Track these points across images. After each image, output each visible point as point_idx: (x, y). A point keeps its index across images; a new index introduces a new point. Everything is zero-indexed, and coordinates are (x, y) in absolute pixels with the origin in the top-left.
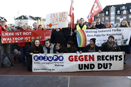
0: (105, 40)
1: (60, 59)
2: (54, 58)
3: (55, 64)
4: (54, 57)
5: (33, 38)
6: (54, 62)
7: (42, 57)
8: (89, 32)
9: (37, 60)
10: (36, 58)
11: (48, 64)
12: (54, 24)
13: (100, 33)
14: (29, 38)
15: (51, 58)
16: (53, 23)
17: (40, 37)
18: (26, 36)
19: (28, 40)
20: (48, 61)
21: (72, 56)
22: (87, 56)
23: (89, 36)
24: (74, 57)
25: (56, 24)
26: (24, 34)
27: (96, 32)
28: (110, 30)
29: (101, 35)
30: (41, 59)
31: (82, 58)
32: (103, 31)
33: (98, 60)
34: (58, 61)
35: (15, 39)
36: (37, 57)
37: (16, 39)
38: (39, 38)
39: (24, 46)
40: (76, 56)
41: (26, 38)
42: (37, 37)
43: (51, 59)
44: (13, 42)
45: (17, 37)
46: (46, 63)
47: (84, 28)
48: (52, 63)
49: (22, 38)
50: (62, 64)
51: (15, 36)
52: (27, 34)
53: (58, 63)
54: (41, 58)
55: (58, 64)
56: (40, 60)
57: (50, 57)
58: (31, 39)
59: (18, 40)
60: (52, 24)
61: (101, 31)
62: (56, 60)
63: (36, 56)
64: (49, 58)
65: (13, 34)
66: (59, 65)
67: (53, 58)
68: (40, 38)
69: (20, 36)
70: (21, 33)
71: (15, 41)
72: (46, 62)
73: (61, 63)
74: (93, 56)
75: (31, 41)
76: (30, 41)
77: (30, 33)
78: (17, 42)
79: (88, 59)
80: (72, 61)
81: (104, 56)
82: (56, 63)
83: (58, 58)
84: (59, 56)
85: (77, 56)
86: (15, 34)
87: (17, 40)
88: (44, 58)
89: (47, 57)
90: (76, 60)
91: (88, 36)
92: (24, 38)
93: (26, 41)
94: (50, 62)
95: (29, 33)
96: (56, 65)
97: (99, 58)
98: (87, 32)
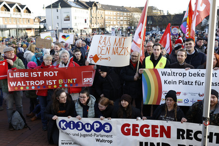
0: (201, 94)
1: (106, 129)
2: (95, 127)
3: (97, 138)
4: (95, 124)
5: (61, 81)
6: (95, 134)
7: (73, 122)
8: (169, 75)
9: (65, 128)
10: (63, 125)
11: (84, 137)
12: (103, 57)
13: (193, 79)
14: (54, 81)
15: (89, 126)
16: (100, 55)
17: (75, 79)
18: (48, 78)
19: (53, 85)
20: (83, 132)
21: (128, 125)
22: (157, 127)
23: (167, 82)
24: (131, 127)
25: (107, 59)
26: (46, 74)
27: (184, 75)
28: (215, 74)
29: (194, 83)
30: (72, 128)
31: (146, 131)
32: (198, 75)
33: (178, 138)
34: (102, 132)
35: (29, 83)
36: (65, 123)
37: (32, 83)
38: (71, 82)
39: (45, 95)
40: (135, 126)
41: (49, 82)
42: (69, 80)
43: (89, 129)
44: (28, 88)
45: (34, 79)
46: (81, 135)
47: (161, 64)
48: (91, 135)
49: (42, 82)
50: (109, 139)
51: (30, 79)
52: (51, 74)
53: (102, 136)
54: (72, 125)
55: (101, 139)
56: (70, 128)
57: (88, 124)
58: (57, 83)
59: (35, 86)
60: (99, 57)
61: (194, 75)
62: (98, 130)
63: (63, 121)
64: (86, 126)
65: (26, 75)
66: (103, 141)
67: (92, 127)
68: (73, 81)
69: (38, 78)
70: (39, 73)
71: (30, 86)
72: (80, 132)
73: (107, 136)
74: (169, 128)
75: (57, 87)
76: (55, 86)
77: (56, 72)
78: (33, 88)
79: (159, 133)
80: (128, 134)
81: (192, 131)
82: (97, 136)
83: (102, 127)
84: (103, 122)
85: (137, 126)
86: (29, 75)
87: (33, 85)
88: (76, 126)
89: (82, 124)
90: (135, 134)
91: (165, 82)
92: (45, 82)
93: (50, 87)
94: (88, 133)
95: (54, 73)
96: (98, 140)
97: (181, 133)
98: (164, 74)
